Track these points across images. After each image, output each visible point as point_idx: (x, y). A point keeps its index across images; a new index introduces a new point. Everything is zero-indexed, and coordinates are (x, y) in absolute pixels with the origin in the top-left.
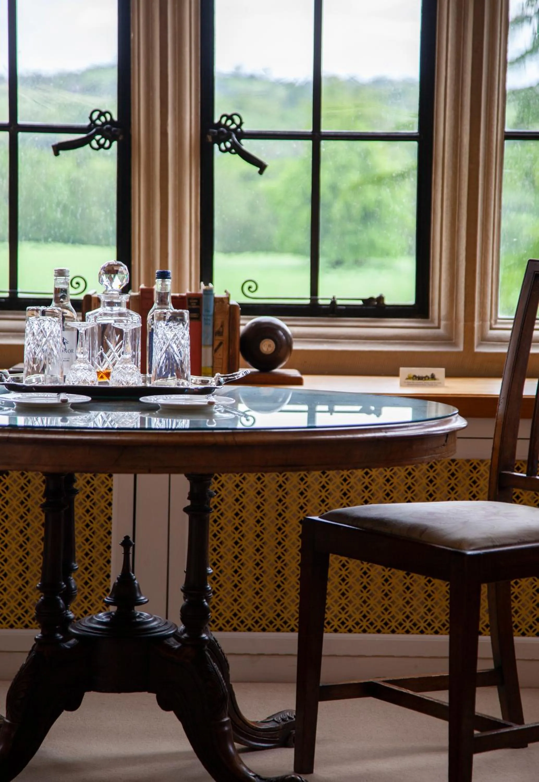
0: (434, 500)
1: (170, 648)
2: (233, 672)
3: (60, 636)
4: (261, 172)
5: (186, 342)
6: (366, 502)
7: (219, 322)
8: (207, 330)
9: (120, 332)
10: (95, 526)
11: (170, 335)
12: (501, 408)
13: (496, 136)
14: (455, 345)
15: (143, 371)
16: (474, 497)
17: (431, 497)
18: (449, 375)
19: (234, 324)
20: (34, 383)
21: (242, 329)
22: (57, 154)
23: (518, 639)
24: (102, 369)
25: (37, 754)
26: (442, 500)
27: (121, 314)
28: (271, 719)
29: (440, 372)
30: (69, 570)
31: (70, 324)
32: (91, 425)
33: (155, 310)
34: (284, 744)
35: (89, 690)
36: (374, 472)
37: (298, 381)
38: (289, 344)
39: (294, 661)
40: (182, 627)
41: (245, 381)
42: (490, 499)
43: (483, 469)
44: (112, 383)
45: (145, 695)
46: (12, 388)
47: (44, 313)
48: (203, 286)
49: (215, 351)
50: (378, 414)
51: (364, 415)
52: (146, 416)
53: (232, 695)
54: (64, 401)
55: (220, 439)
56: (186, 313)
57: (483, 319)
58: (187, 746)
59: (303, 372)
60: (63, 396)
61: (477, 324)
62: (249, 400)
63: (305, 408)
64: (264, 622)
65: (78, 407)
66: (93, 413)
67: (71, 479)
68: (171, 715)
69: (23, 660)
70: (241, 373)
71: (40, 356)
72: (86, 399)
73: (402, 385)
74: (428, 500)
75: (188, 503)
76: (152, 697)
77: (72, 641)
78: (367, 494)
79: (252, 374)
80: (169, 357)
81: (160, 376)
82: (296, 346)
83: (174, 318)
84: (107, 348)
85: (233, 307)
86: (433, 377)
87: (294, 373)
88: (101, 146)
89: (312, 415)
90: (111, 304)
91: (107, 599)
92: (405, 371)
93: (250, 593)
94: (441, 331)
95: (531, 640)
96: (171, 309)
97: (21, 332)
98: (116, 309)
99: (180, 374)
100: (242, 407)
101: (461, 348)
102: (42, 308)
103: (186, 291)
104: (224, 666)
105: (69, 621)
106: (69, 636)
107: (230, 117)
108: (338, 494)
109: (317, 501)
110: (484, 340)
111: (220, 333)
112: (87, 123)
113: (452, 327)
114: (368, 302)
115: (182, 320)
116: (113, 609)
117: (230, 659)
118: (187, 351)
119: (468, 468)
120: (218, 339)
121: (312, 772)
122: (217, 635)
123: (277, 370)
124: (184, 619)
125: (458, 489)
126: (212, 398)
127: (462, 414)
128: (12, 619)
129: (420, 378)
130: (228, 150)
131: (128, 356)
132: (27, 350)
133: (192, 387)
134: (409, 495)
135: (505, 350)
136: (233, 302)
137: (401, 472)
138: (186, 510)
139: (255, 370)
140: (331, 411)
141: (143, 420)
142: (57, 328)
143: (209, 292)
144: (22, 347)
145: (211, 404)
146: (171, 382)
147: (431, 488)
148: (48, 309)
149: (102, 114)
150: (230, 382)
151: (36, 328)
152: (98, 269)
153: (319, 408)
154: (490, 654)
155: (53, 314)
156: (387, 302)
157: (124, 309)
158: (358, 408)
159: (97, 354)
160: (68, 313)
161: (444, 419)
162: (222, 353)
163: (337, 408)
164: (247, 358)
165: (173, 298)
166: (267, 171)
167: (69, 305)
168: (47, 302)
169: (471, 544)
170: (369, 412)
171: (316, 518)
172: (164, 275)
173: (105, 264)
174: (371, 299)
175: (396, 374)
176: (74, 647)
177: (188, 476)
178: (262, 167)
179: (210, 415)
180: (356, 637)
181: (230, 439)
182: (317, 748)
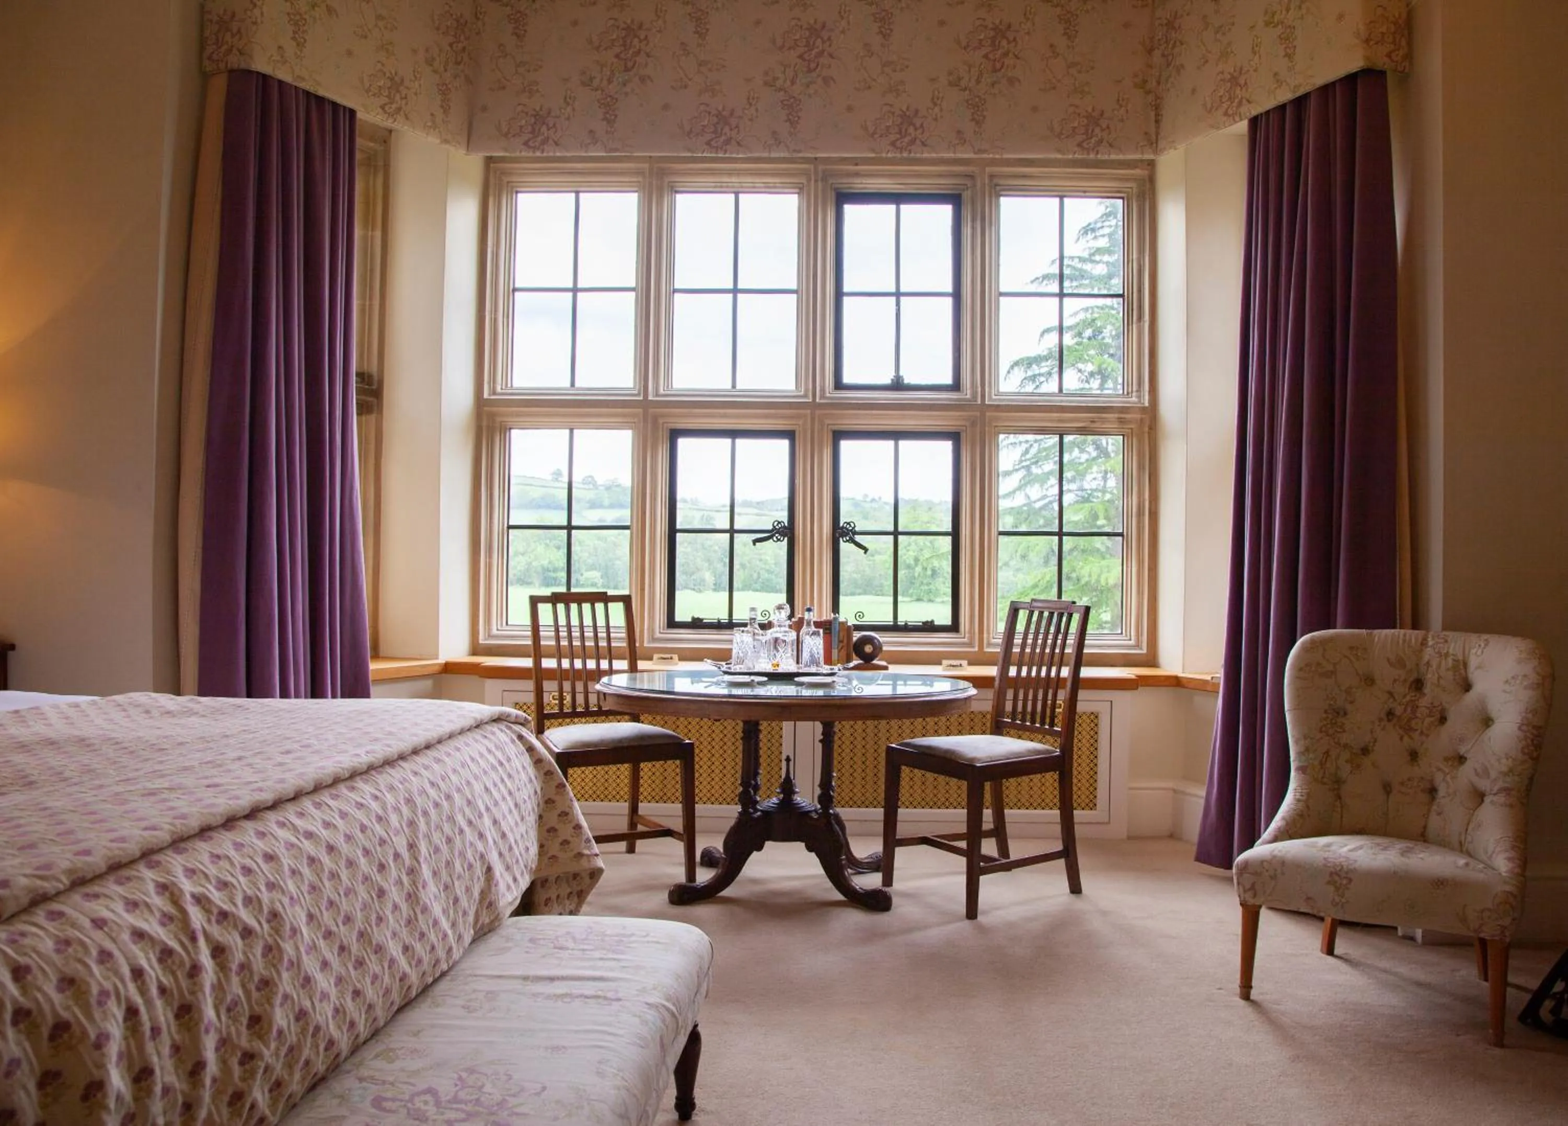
0: (962, 734)
1: (811, 818)
2: (848, 831)
3: (751, 810)
4: (865, 553)
5: (821, 647)
6: (924, 736)
7: (841, 635)
8: (835, 640)
9: (784, 641)
10: (773, 749)
11: (812, 643)
12: (997, 683)
13: (994, 533)
14: (973, 647)
15: (798, 663)
16: (984, 733)
17: (960, 733)
18: (970, 664)
19: (849, 637)
20: (738, 670)
21: (855, 639)
22: (754, 544)
23: (1006, 811)
24: (775, 662)
25: (741, 874)
26: (966, 734)
27: (785, 632)
28: (870, 857)
29: (965, 663)
30: (756, 774)
31: (757, 637)
32: (769, 694)
33: (804, 629)
34: (877, 870)
35: (768, 840)
36: (928, 719)
37: (886, 668)
38: (881, 648)
39: (882, 824)
40: (819, 806)
41: (856, 668)
42: (991, 734)
43: (989, 716)
44: (780, 670)
45: (798, 843)
46: (726, 673)
47: (743, 631)
48: (832, 615)
49: (839, 651)
50: (931, 686)
51: (923, 687)
52: (799, 688)
53: (847, 844)
54: (753, 681)
55: (838, 702)
56: (821, 631)
57: (988, 633)
58: (821, 871)
59: (889, 663)
60: (753, 677)
61: (985, 635)
62: (858, 679)
63: (891, 682)
64: (867, 803)
65: (760, 683)
66: (769, 687)
67: (757, 724)
68: (813, 855)
69: (732, 822)
70: (851, 665)
71: (741, 655)
72: (765, 679)
73: (944, 670)
74: (958, 734)
75: (822, 737)
76: (803, 844)
77: (759, 813)
78: (924, 732)
79: (859, 664)
80: (812, 656)
81: (806, 666)
82: (885, 648)
83: (814, 633)
84: (778, 651)
85: (849, 627)
86: (961, 665)
87: (884, 663)
88: (779, 540)
89: (894, 688)
90: (780, 626)
91: (778, 790)
92: (945, 662)
93: (859, 787)
94: (966, 640)
95: (1015, 811)
96: (813, 628)
97: (731, 641)
98: (783, 629)
99: (818, 665)
100: (855, 683)
101: (976, 649)
102: (742, 629)
103: (824, 618)
104: (843, 828)
105: (757, 802)
106: (756, 810)
107: (848, 523)
108: (908, 731)
109: (896, 735)
110: (989, 645)
111: (842, 642)
112: (771, 528)
113: (972, 638)
114: (925, 623)
115: (819, 635)
116: (782, 796)
117: (847, 824)
118: (822, 652)
119: (981, 716)
120: (841, 645)
121: (891, 885)
122: (839, 810)
123: (875, 662)
124: (820, 802)
125: (975, 728)
126: (834, 678)
127: (974, 686)
128: (729, 800)
129: (953, 666)
130: (847, 541)
131: (789, 655)
132: (734, 652)
133: (825, 672)
134: (948, 731)
135: (999, 650)
136: (849, 624)
137: (944, 719)
138: (821, 741)
139: (861, 662)
140: (905, 685)
141: (797, 691)
142: (751, 639)
143: (835, 619)
144: (731, 650)
145: (834, 682)
146: (813, 669)
147: (960, 728)
148: (745, 629)
149: (779, 523)
150: (845, 669)
151: (739, 640)
152: (773, 606)
153: (899, 683)
154: (991, 819)
155: (748, 632)
156: (936, 623)
157: (787, 629)
158: (920, 683)
159: (772, 653)
160: (756, 631)
161: (964, 689)
162: (844, 652)
163: (909, 683)
164: (857, 655)
165: (815, 622)
166: (868, 552)
167: (757, 626)
168: (745, 625)
169: (979, 760)
170: (926, 685)
171: (893, 745)
172: (809, 610)
173: (777, 604)
174: (927, 622)
175: (940, 664)
176: (759, 816)
177: (822, 723)
178: (866, 550)
179: (833, 688)
180: (919, 811)
181: (843, 702)
182: (895, 872)
